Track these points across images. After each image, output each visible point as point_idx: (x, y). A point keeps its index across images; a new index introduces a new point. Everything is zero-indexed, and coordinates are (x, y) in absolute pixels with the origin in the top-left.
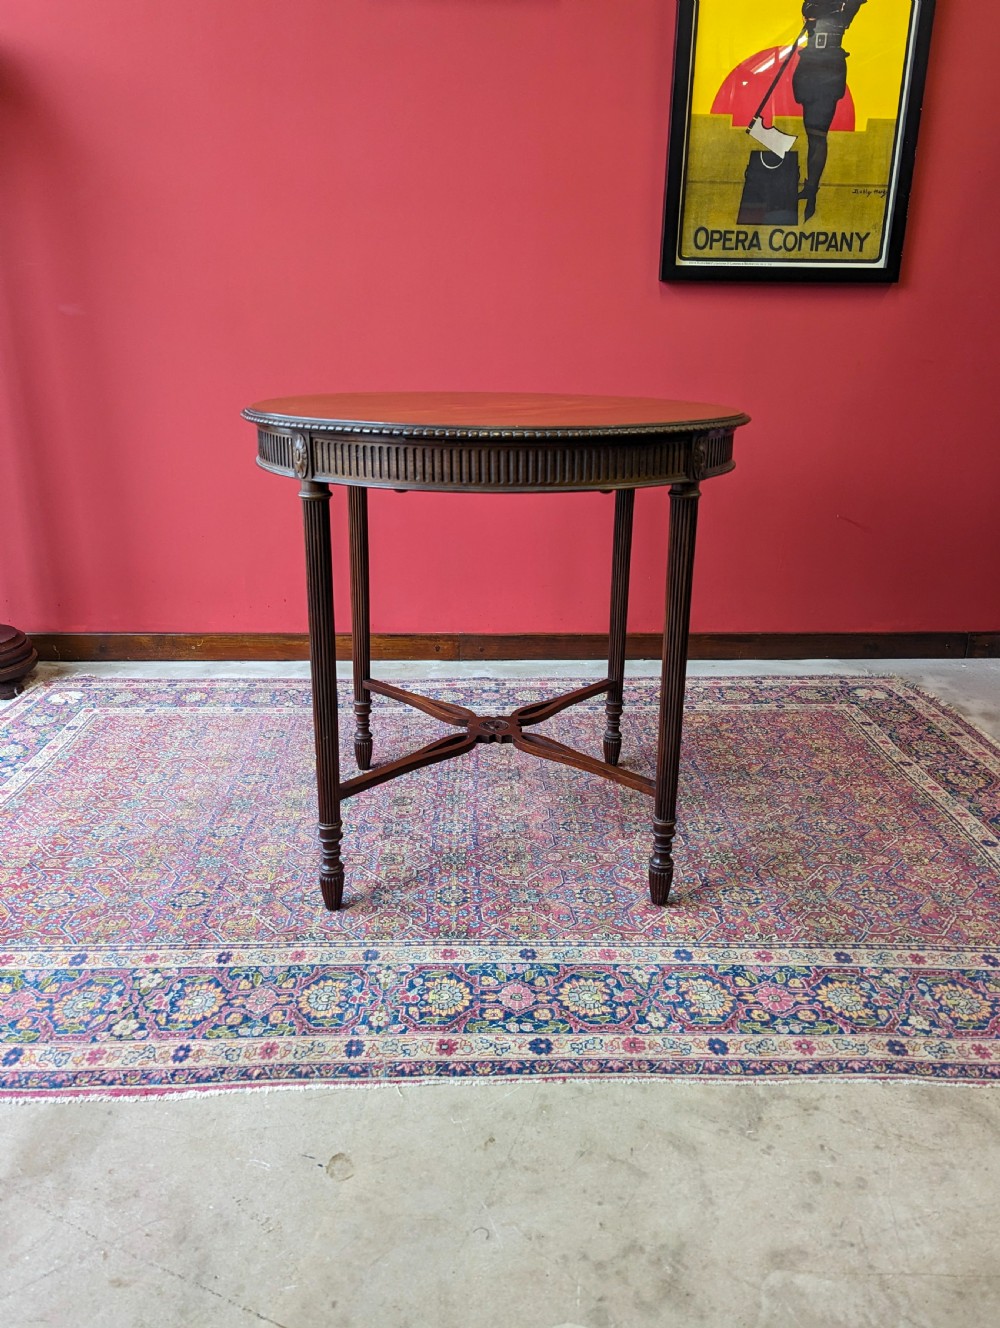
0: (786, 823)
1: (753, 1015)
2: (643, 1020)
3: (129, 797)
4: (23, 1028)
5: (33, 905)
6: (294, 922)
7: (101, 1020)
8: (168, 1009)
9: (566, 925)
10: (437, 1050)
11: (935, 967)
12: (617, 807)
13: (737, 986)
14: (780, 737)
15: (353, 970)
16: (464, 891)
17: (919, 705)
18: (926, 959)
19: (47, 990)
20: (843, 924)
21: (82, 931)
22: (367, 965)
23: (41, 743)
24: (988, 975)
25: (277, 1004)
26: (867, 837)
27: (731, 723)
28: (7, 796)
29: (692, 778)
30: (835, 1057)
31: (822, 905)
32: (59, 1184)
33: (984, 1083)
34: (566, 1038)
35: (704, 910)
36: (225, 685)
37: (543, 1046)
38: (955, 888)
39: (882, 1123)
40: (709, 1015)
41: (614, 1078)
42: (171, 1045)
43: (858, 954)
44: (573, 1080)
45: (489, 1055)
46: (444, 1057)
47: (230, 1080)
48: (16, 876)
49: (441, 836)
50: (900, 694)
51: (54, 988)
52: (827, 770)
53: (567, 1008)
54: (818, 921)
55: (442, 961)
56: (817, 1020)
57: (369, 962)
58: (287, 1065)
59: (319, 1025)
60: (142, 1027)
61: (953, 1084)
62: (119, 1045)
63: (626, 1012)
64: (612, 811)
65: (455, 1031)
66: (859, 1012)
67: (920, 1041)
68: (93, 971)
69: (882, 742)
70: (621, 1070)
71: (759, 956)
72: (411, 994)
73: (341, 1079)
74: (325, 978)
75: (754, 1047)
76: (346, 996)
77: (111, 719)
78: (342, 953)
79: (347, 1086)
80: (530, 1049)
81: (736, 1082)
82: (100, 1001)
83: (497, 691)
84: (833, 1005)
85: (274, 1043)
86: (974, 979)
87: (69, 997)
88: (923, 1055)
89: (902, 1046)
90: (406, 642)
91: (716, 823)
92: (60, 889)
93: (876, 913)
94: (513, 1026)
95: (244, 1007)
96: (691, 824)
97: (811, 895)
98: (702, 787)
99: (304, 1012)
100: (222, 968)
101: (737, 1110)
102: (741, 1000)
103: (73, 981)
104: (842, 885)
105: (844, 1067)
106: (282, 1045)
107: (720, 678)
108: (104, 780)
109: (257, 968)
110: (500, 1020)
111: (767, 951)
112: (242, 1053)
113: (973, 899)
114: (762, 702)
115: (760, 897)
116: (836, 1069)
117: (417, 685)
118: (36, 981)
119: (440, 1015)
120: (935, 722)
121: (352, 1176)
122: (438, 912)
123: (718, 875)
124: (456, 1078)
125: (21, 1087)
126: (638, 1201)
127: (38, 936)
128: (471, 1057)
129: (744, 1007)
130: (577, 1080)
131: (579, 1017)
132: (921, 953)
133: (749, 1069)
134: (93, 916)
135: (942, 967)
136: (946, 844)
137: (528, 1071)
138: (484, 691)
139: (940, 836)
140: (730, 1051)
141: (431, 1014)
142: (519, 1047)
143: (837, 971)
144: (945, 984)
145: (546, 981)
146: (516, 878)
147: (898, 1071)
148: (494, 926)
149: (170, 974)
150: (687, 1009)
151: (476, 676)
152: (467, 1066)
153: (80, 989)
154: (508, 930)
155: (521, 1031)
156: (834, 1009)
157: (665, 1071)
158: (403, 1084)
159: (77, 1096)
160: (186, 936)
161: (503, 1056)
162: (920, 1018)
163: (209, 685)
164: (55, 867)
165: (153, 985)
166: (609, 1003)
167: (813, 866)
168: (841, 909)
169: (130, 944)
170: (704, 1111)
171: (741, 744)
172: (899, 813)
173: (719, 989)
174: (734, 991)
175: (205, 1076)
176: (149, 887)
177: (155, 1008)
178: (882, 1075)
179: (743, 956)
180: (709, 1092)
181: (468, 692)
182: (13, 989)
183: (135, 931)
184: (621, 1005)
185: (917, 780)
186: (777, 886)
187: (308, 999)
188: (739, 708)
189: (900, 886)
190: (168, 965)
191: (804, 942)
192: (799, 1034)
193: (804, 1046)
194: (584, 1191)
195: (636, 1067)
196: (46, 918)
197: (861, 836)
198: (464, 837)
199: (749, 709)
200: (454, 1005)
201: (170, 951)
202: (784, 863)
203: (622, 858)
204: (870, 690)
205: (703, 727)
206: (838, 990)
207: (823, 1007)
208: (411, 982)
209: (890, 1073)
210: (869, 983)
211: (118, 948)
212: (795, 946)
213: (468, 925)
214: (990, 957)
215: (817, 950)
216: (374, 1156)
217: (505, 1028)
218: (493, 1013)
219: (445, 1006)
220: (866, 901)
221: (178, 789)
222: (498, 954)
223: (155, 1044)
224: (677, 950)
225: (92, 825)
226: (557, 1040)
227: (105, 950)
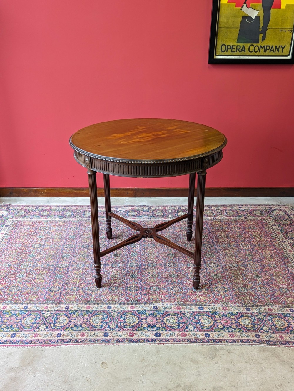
0: (239, 264)
1: (219, 327)
2: (187, 328)
3: (30, 253)
4: (14, 327)
5: (9, 290)
6: (86, 297)
7: (36, 326)
8: (53, 323)
9: (167, 299)
10: (129, 335)
11: (275, 312)
12: (186, 258)
13: (215, 318)
14: (243, 231)
15: (104, 312)
16: (137, 287)
18: (273, 310)
19: (19, 316)
20: (250, 299)
21: (25, 298)
22: (108, 311)
24: (290, 315)
25: (84, 322)
26: (264, 269)
27: (228, 225)
29: (211, 247)
30: (240, 338)
31: (245, 293)
32: (32, 369)
33: (280, 346)
34: (165, 333)
35: (209, 294)
36: (55, 208)
37: (158, 335)
38: (287, 287)
40: (206, 326)
41: (177, 343)
42: (56, 333)
43: (253, 309)
45: (143, 337)
46: (131, 337)
47: (73, 343)
48: (2, 281)
49: (130, 268)
50: (289, 213)
51: (20, 316)
52: (256, 244)
53: (166, 324)
54: (243, 298)
55: (130, 309)
56: (237, 328)
57: (109, 309)
58: (88, 339)
59: (96, 328)
60: (47, 328)
61: (271, 346)
62: (41, 333)
63: (182, 325)
64: (184, 259)
65: (134, 330)
66: (249, 326)
67: (265, 334)
68: (30, 311)
69: (278, 232)
70: (179, 342)
71: (223, 309)
72: (121, 319)
73: (103, 343)
74: (97, 314)
75: (217, 335)
76: (103, 320)
77: (19, 223)
78: (101, 307)
79: (105, 345)
80: (155, 335)
81: (211, 345)
82: (34, 320)
83: (148, 211)
84: (242, 324)
85: (84, 333)
86: (285, 316)
88: (265, 338)
89: (259, 335)
90: (117, 191)
91: (217, 264)
92: (16, 285)
93: (261, 295)
94: (150, 329)
95: (74, 322)
96: (209, 264)
97: (243, 289)
98: (214, 250)
99: (91, 324)
100: (67, 311)
101: (210, 352)
102: (216, 322)
103: (26, 314)
104: (253, 286)
105: (241, 341)
106: (86, 333)
107: (227, 206)
108: (21, 247)
109: (77, 311)
110: (146, 327)
111: (226, 307)
112: (76, 335)
113: (292, 291)
114: (240, 216)
115: (227, 290)
116: (239, 342)
117: (121, 208)
118: (15, 314)
119: (130, 326)
121: (107, 368)
122: (129, 294)
123: (215, 282)
124: (134, 343)
125: (18, 344)
126: (181, 375)
127: (13, 300)
128: (138, 338)
129: (217, 324)
130: (167, 344)
131: (169, 327)
132: (272, 308)
133: (215, 342)
134: (27, 294)
135: (277, 312)
136: (289, 272)
137: (154, 342)
138: (144, 211)
139: (288, 269)
140: (211, 337)
141: (127, 325)
142: (152, 335)
143: (246, 313)
144: (276, 318)
145: (160, 316)
146: (152, 283)
147: (257, 342)
148: (145, 299)
149: (52, 312)
150: (200, 325)
151: (141, 205)
152: (137, 340)
153: (28, 316)
154: (150, 300)
155: (153, 331)
156: (242, 325)
157: (192, 342)
158: (120, 345)
159: (33, 346)
160: (56, 301)
161: (147, 337)
162: (267, 328)
163: (49, 208)
164: (13, 278)
165: (48, 315)
166: (178, 323)
167: (245, 279)
168: (251, 294)
169: (39, 303)
170: (201, 353)
171: (230, 234)
172: (277, 260)
173: (210, 319)
174: (214, 319)
175: (66, 341)
176: (42, 285)
177: (50, 322)
178: (252, 343)
179: (219, 309)
180: (203, 348)
181: (138, 211)
182: (9, 316)
183: (40, 299)
184: (181, 323)
185: (286, 248)
186: (233, 286)
187: (92, 320)
188: (231, 218)
189: (271, 286)
190: (51, 309)
191: (237, 304)
192: (231, 332)
193: (232, 335)
194: (167, 372)
195: (183, 341)
196: (14, 295)
197: (263, 269)
198: (137, 268)
199: (235, 219)
200: (134, 323)
201: (51, 305)
202: (236, 279)
203: (186, 276)
204: (279, 211)
205: (218, 226)
206: (245, 319)
207: (239, 324)
208: (121, 316)
209: (254, 343)
210: (255, 317)
211: (36, 304)
212: (235, 306)
213: (138, 298)
214: (292, 309)
215: (241, 307)
216: (113, 363)
217: (148, 329)
218: (145, 325)
219: (131, 323)
220: (259, 291)
221: (45, 250)
222: (147, 307)
223: (52, 332)
224: (200, 307)
225: (21, 263)
226: (163, 333)
227: (33, 305)
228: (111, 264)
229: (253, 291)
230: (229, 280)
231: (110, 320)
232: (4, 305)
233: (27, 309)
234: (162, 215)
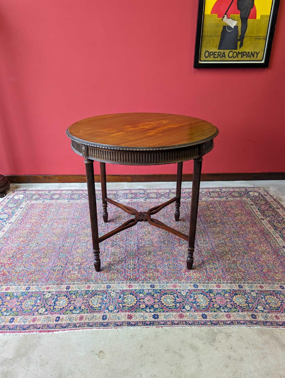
0: (226, 241)
1: (214, 306)
3: (39, 233)
4: (14, 311)
5: (14, 270)
6: (87, 276)
7: (35, 308)
8: (53, 305)
9: (163, 276)
10: (127, 318)
11: (266, 289)
13: (210, 296)
14: (226, 210)
15: (104, 292)
16: (135, 265)
17: (268, 198)
18: (264, 287)
19: (20, 299)
20: (241, 275)
21: (29, 279)
22: (108, 290)
23: (13, 213)
24: (281, 292)
25: (83, 303)
26: (250, 245)
27: (212, 205)
28: (4, 232)
29: (200, 225)
30: (236, 319)
31: (235, 269)
32: (27, 360)
33: (277, 328)
34: (163, 314)
35: (202, 271)
36: (65, 192)
37: (156, 316)
38: (274, 263)
39: (248, 341)
40: (202, 306)
41: (176, 326)
42: (55, 316)
43: (245, 285)
44: (164, 327)
45: (141, 319)
46: (129, 320)
47: (71, 328)
48: (9, 261)
49: (128, 246)
50: (262, 194)
52: (239, 222)
53: (163, 304)
54: (234, 274)
56: (232, 307)
57: (108, 289)
58: (86, 323)
59: (95, 310)
60: (46, 311)
61: (269, 328)
62: (40, 316)
63: (179, 305)
65: (132, 312)
66: (244, 305)
67: (260, 314)
68: (32, 292)
69: (256, 211)
70: (177, 324)
71: (217, 286)
72: (120, 300)
73: (101, 327)
74: (96, 294)
75: (214, 316)
76: (102, 300)
77: (33, 205)
78: (101, 286)
79: (103, 329)
80: (152, 317)
81: (209, 328)
82: (35, 302)
83: (144, 194)
84: (237, 302)
85: (83, 316)
86: (277, 293)
87: (26, 301)
88: (261, 319)
89: (255, 316)
90: (117, 177)
91: (206, 241)
92: (22, 265)
93: (251, 272)
94: (148, 310)
95: (74, 304)
96: (199, 241)
97: (233, 266)
98: (203, 228)
99: (91, 306)
100: (68, 291)
101: (209, 336)
102: (212, 301)
103: (28, 295)
104: (241, 262)
105: (239, 323)
106: (85, 316)
107: (209, 188)
108: (32, 227)
109: (77, 291)
110: (144, 308)
111: (219, 284)
112: (74, 319)
113: (279, 266)
114: (222, 197)
115: (218, 266)
116: (237, 323)
117: (121, 191)
118: (17, 296)
119: (128, 307)
120: (272, 204)
121: (105, 357)
122: (127, 272)
123: (206, 259)
124: (132, 327)
125: (15, 330)
126: (181, 365)
127: (16, 281)
128: (136, 320)
129: (212, 303)
130: (166, 327)
131: (167, 307)
132: (262, 285)
133: (213, 323)
134: (31, 274)
135: (268, 290)
136: (272, 248)
137: (152, 325)
138: (140, 194)
139: (271, 245)
140: (208, 318)
141: (125, 306)
142: (150, 317)
143: (239, 291)
144: (269, 295)
145: (157, 295)
146: (149, 260)
147: (254, 324)
148: (143, 277)
149: (53, 293)
150: (196, 304)
151: (138, 188)
152: (135, 323)
153: (29, 298)
154: (147, 278)
155: (150, 312)
156: (237, 304)
157: (190, 324)
158: (118, 329)
159: (30, 333)
160: (57, 281)
161: (145, 320)
162: (261, 307)
163: (60, 192)
164: (19, 257)
165: (49, 297)
166: (175, 302)
167: (234, 256)
168: (241, 270)
169: (42, 283)
170: (200, 337)
171: (215, 213)
172: (259, 237)
173: (205, 297)
175: (64, 326)
176: (46, 264)
177: (50, 304)
178: (249, 325)
179: (213, 286)
180: (201, 331)
181: (136, 194)
182: (11, 298)
183: (43, 279)
184: (178, 303)
185: (265, 225)
186: (223, 263)
187: (92, 301)
188: (215, 199)
189: (258, 262)
190: (53, 290)
191: (230, 282)
192: (227, 312)
193: (228, 316)
194: (167, 362)
195: (182, 323)
196: (18, 275)
197: (248, 245)
198: (134, 246)
199: (218, 200)
200: (132, 303)
201: (53, 286)
202: (225, 255)
203: (179, 253)
204: (254, 192)
205: (204, 206)
206: (239, 297)
207: (234, 303)
208: (120, 295)
209: (251, 324)
210: (248, 295)
211: (39, 285)
212: (227, 283)
213: (136, 276)
214: (282, 286)
215: (233, 284)
216: (110, 351)
217: (146, 311)
218: (143, 306)
219: (129, 304)
220: (248, 268)
221: (53, 230)
222: (144, 286)
223: (50, 316)
224: (194, 285)
225: (29, 243)
226: (160, 315)
227: (35, 285)
228: (111, 242)
229: (243, 267)
230: (219, 256)
231: (109, 300)
232: (7, 287)
233: (29, 291)
234: (156, 196)
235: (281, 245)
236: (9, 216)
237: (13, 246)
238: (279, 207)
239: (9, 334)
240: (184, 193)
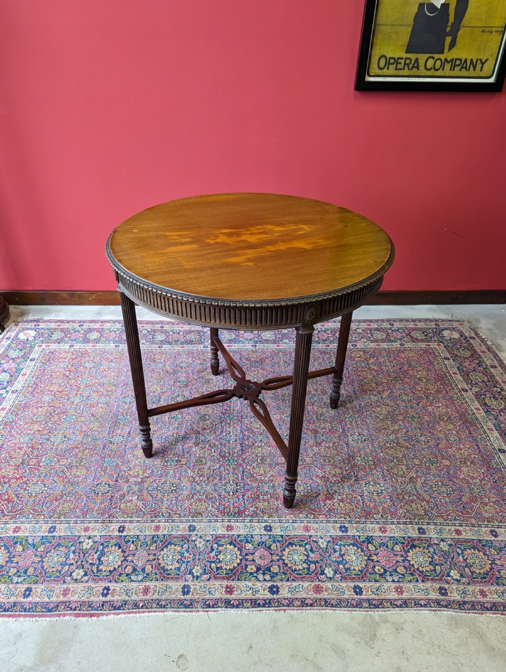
0: (399, 436)
1: (375, 570)
3: (66, 413)
4: (30, 574)
5: (26, 492)
6: (154, 505)
7: (67, 570)
8: (97, 563)
10: (225, 592)
11: (466, 537)
12: (314, 423)
13: (368, 550)
14: (400, 369)
15: (185, 539)
16: (237, 484)
17: (475, 343)
18: (462, 532)
19: (39, 550)
20: (423, 508)
21: (52, 510)
22: (190, 535)
23: (18, 370)
24: (492, 543)
25: (148, 561)
26: (440, 446)
27: (375, 358)
28: (5, 412)
29: (353, 401)
30: (413, 597)
31: (414, 495)
33: (482, 614)
35: (355, 497)
36: (108, 325)
37: (275, 589)
38: (481, 483)
39: (431, 638)
40: (354, 570)
41: (308, 610)
42: (100, 586)
43: (429, 529)
44: (289, 611)
45: (249, 595)
46: (228, 596)
47: (129, 609)
48: (16, 471)
49: (224, 444)
50: (467, 334)
51: (42, 548)
52: (423, 396)
53: (286, 565)
54: (411, 506)
56: (406, 573)
57: (191, 533)
58: (155, 600)
59: (170, 574)
61: (468, 614)
62: (76, 586)
63: (314, 568)
65: (233, 580)
66: (427, 568)
67: (454, 587)
68: (60, 537)
69: (454, 373)
70: (311, 605)
71: (380, 529)
72: (212, 555)
73: (181, 609)
74: (170, 544)
76: (181, 556)
77: (52, 353)
78: (178, 527)
79: (184, 613)
80: (268, 591)
81: (365, 613)
82: (65, 557)
84: (414, 563)
85: (148, 586)
86: (484, 546)
87: (50, 554)
88: (455, 596)
89: (446, 590)
91: (363, 435)
92: (39, 480)
94: (261, 577)
95: (133, 562)
96: (351, 435)
97: (409, 488)
98: (357, 408)
99: (162, 566)
100: (121, 536)
101: (365, 629)
102: (370, 560)
103: (52, 543)
104: (424, 481)
105: (417, 604)
106: (152, 587)
107: (371, 321)
108: (53, 401)
109: (138, 536)
110: (254, 573)
111: (385, 526)
112: (134, 592)
113: (490, 490)
114: (392, 341)
115: (383, 488)
116: (413, 604)
118: (33, 544)
119: (226, 569)
120: (483, 357)
121: (188, 668)
122: (224, 499)
123: (363, 473)
124: (234, 609)
125: (33, 611)
127: (32, 514)
128: (240, 597)
129: (371, 564)
130: (291, 612)
131: (292, 571)
132: (460, 528)
133: (372, 605)
134: (56, 500)
135: (470, 538)
136: (480, 452)
137: (267, 606)
139: (477, 446)
140: (363, 593)
141: (222, 568)
142: (264, 590)
143: (418, 540)
144: (470, 549)
145: (277, 546)
146: (262, 475)
147: (443, 606)
148: (251, 509)
149: (96, 540)
150: (344, 566)
152: (239, 602)
153: (54, 549)
154: (258, 512)
155: (265, 580)
156: (415, 566)
157: (332, 606)
158: (209, 613)
159: (59, 617)
160: (103, 514)
161: (256, 596)
162: (456, 572)
163: (100, 326)
164: (34, 465)
165: (89, 547)
166: (307, 561)
167: (411, 467)
168: (423, 497)
169: (75, 519)
170: (349, 630)
172: (458, 428)
173: (360, 552)
174: (367, 553)
175: (117, 606)
176: (82, 480)
177: (91, 562)
178: (435, 609)
179: (372, 529)
180: (352, 619)
182: (23, 549)
183: (78, 510)
184: (312, 563)
185: (469, 403)
186: (392, 481)
187: (163, 557)
188: (380, 345)
189: (454, 482)
190: (95, 533)
191: (403, 521)
192: (397, 582)
193: (399, 590)
195: (318, 603)
196: (34, 501)
197: (437, 445)
199: (385, 346)
200: (233, 562)
201: (95, 524)
202: (396, 465)
203: (316, 461)
204: (451, 331)
205: (360, 360)
206: (418, 553)
207: (410, 565)
208: (212, 546)
209: (439, 607)
210: (434, 548)
211: (70, 522)
212: (399, 523)
213: (239, 508)
214: (494, 531)
215: (409, 526)
216: (197, 656)
217: (257, 578)
218: (251, 568)
219: (229, 564)
220: (436, 492)
221: (90, 407)
222: (253, 528)
223: (93, 586)
224: (341, 526)
225: (50, 434)
226: (282, 586)
227: (64, 523)
228: (194, 436)
230: (386, 468)
231: (192, 555)
232: (16, 525)
233: (55, 534)
234: (274, 338)
235: (495, 445)
236: (11, 376)
237: (22, 440)
238: (496, 363)
239: (24, 619)
240: (325, 331)
